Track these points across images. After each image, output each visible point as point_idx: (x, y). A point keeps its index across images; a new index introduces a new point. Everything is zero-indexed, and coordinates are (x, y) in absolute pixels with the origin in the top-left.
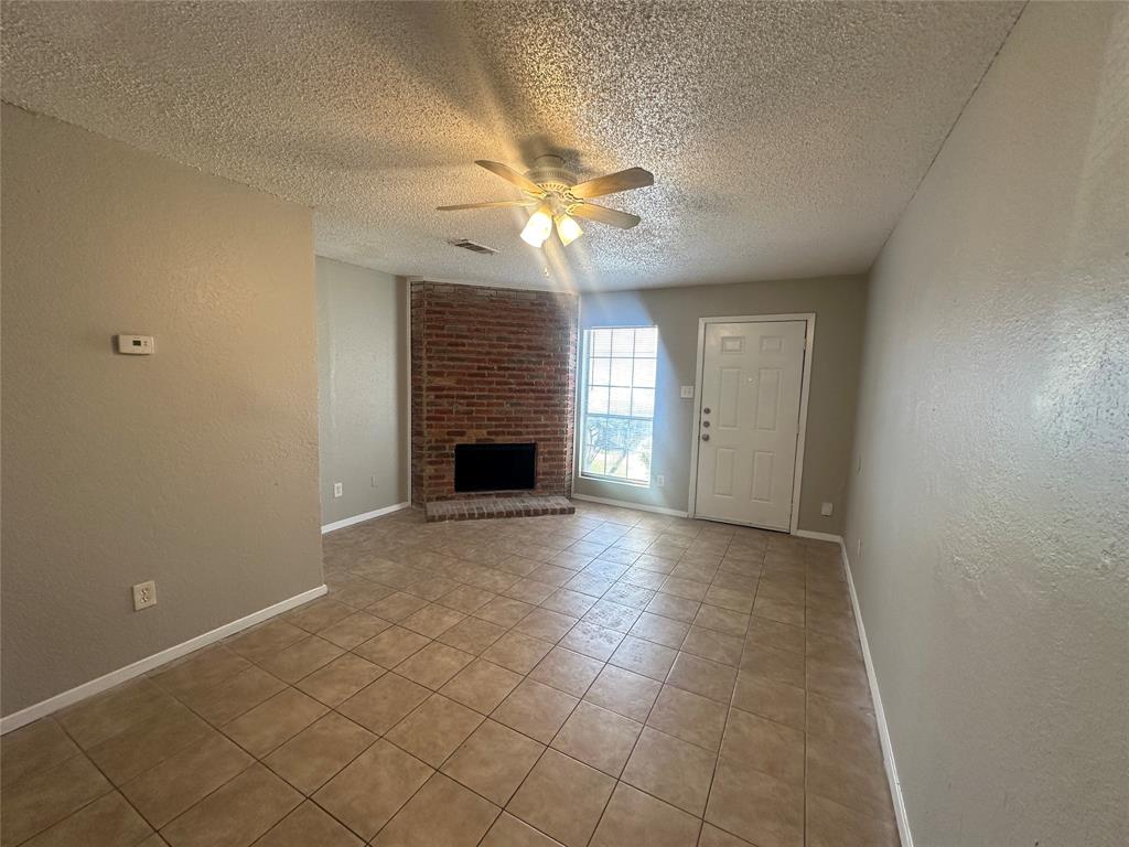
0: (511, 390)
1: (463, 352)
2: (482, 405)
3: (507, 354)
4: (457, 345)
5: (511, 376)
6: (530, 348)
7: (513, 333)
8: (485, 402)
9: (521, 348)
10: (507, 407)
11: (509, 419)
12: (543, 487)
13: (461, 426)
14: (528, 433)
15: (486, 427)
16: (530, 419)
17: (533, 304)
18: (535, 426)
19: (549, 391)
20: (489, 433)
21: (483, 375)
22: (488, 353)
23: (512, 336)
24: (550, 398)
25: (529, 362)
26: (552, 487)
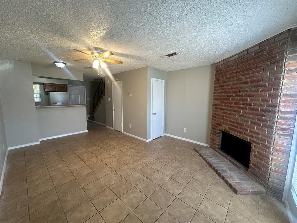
0: (239, 108)
4: (222, 86)
8: (229, 112)
10: (237, 116)
13: (220, 122)
15: (228, 125)
21: (229, 99)
22: (232, 88)
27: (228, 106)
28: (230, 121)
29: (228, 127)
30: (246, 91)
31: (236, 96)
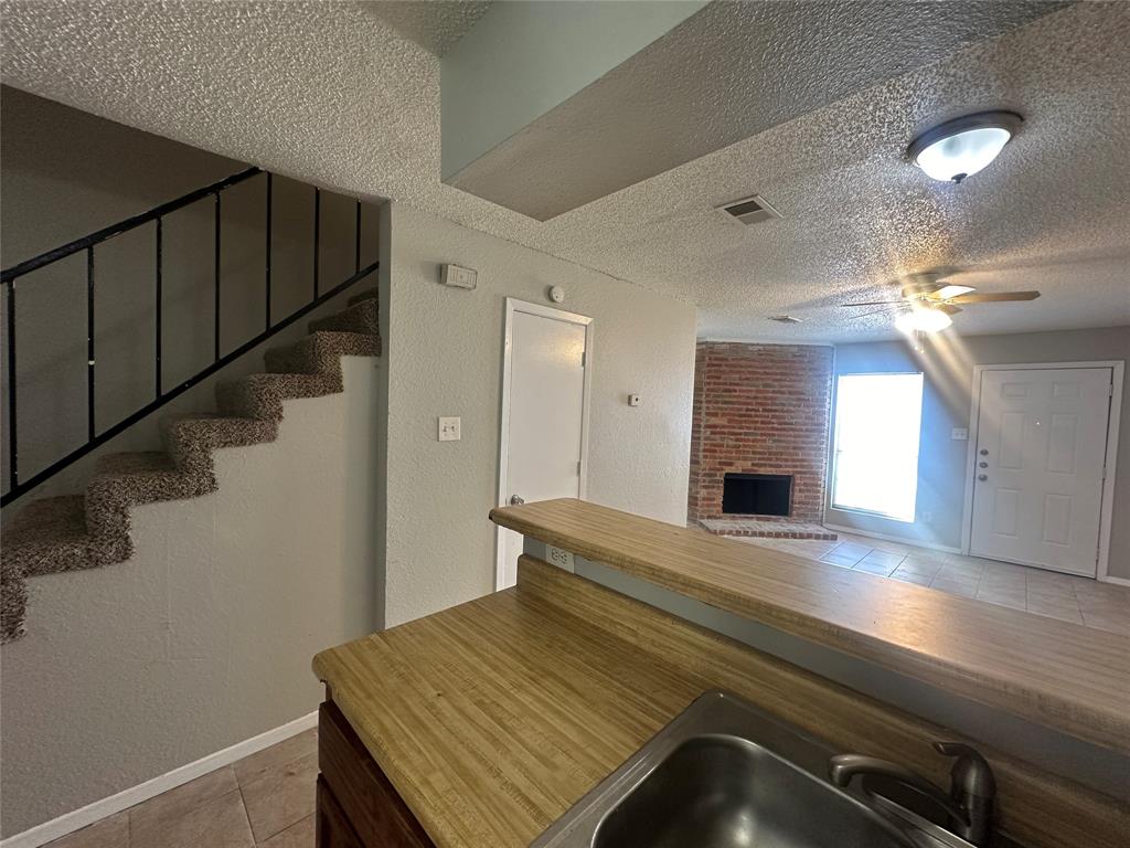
0: (773, 429)
1: (735, 396)
2: (748, 440)
3: (771, 398)
4: (729, 391)
5: (773, 417)
6: (790, 393)
7: (776, 380)
8: (751, 438)
9: (782, 393)
10: (770, 443)
11: (770, 454)
12: (799, 515)
13: (730, 458)
14: (786, 466)
15: (751, 459)
16: (790, 454)
17: (795, 356)
18: (793, 460)
19: (807, 430)
20: (753, 465)
21: (750, 416)
22: (756, 398)
23: (776, 383)
24: (807, 437)
25: (790, 405)
26: (806, 516)
27: (748, 428)
28: (754, 453)
29: (750, 463)
30: (783, 405)
31: (764, 410)
